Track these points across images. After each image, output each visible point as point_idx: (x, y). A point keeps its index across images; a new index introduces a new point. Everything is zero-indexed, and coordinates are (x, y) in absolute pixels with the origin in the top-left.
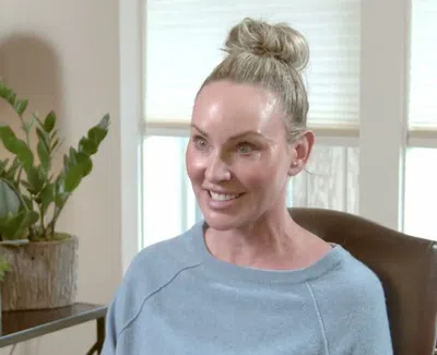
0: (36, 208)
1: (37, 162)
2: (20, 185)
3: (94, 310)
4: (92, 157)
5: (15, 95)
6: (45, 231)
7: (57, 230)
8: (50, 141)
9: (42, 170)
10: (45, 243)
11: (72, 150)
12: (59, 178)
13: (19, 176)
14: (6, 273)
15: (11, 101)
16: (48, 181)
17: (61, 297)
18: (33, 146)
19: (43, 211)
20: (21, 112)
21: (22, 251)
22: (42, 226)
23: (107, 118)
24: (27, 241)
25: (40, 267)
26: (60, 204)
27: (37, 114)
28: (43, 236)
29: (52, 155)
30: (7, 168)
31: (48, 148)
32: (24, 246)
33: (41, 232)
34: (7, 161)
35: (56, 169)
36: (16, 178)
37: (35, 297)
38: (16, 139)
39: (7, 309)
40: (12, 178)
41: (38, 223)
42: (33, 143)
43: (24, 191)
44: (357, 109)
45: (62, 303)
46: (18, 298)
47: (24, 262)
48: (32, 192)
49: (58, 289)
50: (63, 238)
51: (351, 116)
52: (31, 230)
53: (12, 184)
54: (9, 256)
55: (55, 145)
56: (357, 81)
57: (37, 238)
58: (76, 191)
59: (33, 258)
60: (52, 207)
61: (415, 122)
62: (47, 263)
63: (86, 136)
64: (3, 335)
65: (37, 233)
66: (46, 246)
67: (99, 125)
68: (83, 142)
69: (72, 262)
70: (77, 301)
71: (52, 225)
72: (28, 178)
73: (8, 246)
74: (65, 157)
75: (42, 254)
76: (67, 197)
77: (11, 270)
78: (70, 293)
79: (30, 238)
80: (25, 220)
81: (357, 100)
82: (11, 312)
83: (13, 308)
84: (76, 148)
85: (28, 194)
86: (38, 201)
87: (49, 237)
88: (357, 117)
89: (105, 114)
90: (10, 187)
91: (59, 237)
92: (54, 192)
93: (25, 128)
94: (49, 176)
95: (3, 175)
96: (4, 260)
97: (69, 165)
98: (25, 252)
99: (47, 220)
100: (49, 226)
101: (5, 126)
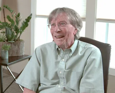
1: (15, 24)
2: (13, 29)
3: (28, 57)
4: (28, 23)
8: (18, 19)
9: (17, 26)
10: (18, 42)
11: (24, 21)
12: (21, 28)
15: (10, 10)
18: (15, 20)
19: (17, 34)
20: (12, 13)
21: (13, 44)
23: (31, 15)
24: (14, 42)
25: (17, 47)
26: (21, 33)
27: (16, 13)
30: (10, 26)
31: (18, 21)
32: (14, 43)
35: (20, 25)
37: (15, 54)
39: (9, 56)
40: (11, 28)
43: (13, 30)
44: (85, 13)
45: (21, 55)
47: (13, 46)
49: (20, 52)
50: (22, 41)
51: (83, 15)
52: (14, 39)
53: (11, 29)
56: (86, 7)
57: (16, 41)
58: (24, 30)
60: (19, 34)
61: (98, 17)
63: (27, 18)
65: (16, 39)
68: (26, 20)
69: (23, 46)
70: (24, 54)
71: (19, 38)
73: (10, 43)
74: (22, 23)
75: (17, 44)
77: (10, 48)
79: (14, 40)
80: (14, 37)
81: (85, 11)
82: (10, 57)
83: (11, 56)
84: (25, 21)
86: (16, 33)
87: (18, 40)
88: (85, 15)
90: (10, 29)
91: (21, 40)
92: (20, 31)
93: (13, 16)
94: (18, 27)
95: (9, 27)
96: (9, 46)
97: (23, 25)
98: (14, 44)
99: (18, 36)
100: (18, 38)
101: (8, 15)
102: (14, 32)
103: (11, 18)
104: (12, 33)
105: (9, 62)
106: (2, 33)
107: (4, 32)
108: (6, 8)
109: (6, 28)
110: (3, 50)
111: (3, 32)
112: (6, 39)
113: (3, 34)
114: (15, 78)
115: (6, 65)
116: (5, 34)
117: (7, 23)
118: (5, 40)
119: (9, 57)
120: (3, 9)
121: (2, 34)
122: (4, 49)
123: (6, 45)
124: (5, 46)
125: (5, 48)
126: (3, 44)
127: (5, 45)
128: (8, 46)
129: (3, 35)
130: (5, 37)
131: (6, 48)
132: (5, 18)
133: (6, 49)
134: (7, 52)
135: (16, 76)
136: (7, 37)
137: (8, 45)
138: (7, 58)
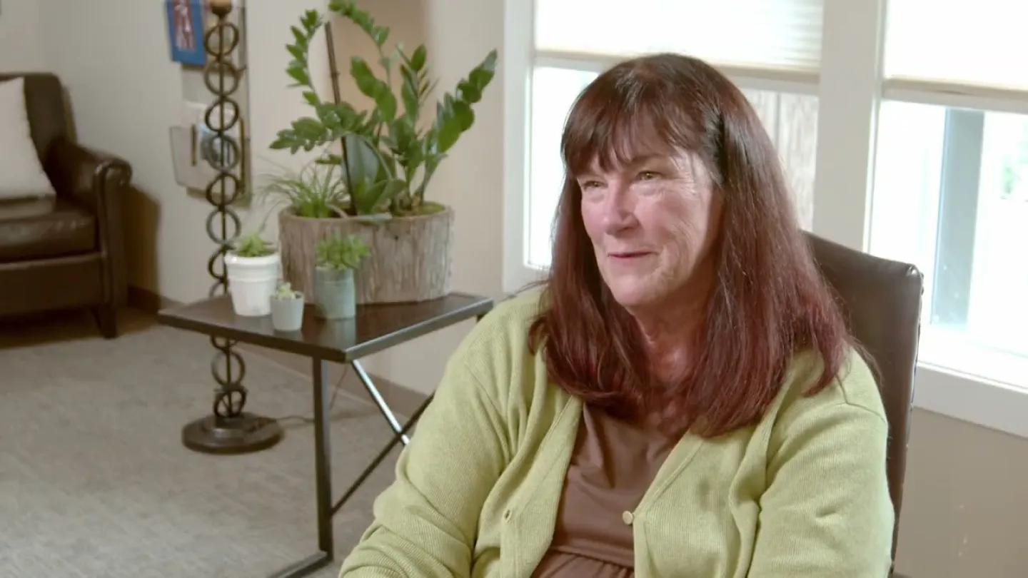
0: (400, 173)
1: (401, 109)
2: (381, 142)
3: (475, 305)
4: (473, 106)
5: (372, 21)
6: (412, 200)
7: (428, 197)
8: (418, 83)
9: (409, 122)
10: (411, 218)
11: (448, 97)
12: (430, 135)
13: (380, 130)
14: (362, 257)
15: (368, 29)
16: (416, 136)
17: (432, 286)
18: (396, 90)
19: (409, 175)
20: (380, 44)
21: (382, 229)
22: (408, 194)
23: (493, 56)
24: (388, 216)
25: (406, 248)
26: (431, 169)
27: (401, 46)
28: (409, 208)
29: (421, 100)
30: (365, 122)
31: (416, 92)
32: (387, 223)
33: (406, 202)
34: (364, 114)
35: (426, 121)
36: (375, 132)
37: (398, 287)
38: (375, 80)
39: (362, 302)
40: (371, 134)
41: (403, 193)
42: (396, 86)
43: (383, 147)
44: (817, 47)
45: (432, 295)
46: (378, 289)
47: (385, 242)
48: (394, 151)
49: (428, 277)
50: (437, 209)
52: (393, 201)
53: (369, 140)
54: (366, 235)
55: (425, 88)
56: (820, 10)
57: (400, 211)
58: (450, 152)
59: (396, 238)
60: (421, 170)
61: (893, 68)
62: (414, 245)
63: (466, 77)
64: (358, 342)
65: (401, 202)
66: (414, 222)
67: (483, 65)
68: (461, 86)
69: (446, 243)
70: (447, 290)
71: (420, 193)
72: (390, 131)
73: (366, 224)
74: (439, 106)
75: (408, 232)
76: (439, 160)
77: (368, 255)
78: (443, 282)
79: (392, 209)
80: (387, 190)
81: (818, 35)
82: (367, 306)
83: (370, 300)
84: (453, 94)
85: (389, 153)
86: (404, 163)
87: (416, 210)
88: (818, 56)
89: (492, 49)
90: (368, 145)
91: (430, 208)
92: (424, 151)
93: (385, 63)
94: (417, 129)
95: (359, 131)
96: (359, 241)
97: (444, 117)
98: (388, 228)
99: (414, 187)
100: (416, 194)
101: (358, 61)
102: (390, 162)
103: (379, 74)
104: (381, 168)
105: (362, 334)
106: (320, 162)
107: (333, 160)
108: (346, 18)
109: (343, 141)
110: (322, 264)
111: (326, 157)
112: (347, 198)
113: (326, 168)
114: (398, 428)
115: (339, 357)
116: (338, 171)
117: (348, 107)
118: (340, 205)
119: (358, 307)
120: (328, 27)
121: (323, 170)
122: (329, 258)
123: (344, 235)
124: (335, 243)
125: (337, 257)
126: (328, 228)
127: (338, 237)
128: (353, 246)
129: (328, 178)
130: (342, 187)
131: (342, 252)
132: (334, 75)
133: (342, 261)
134: (350, 281)
135: (407, 420)
136: (350, 189)
137: (351, 237)
138: (350, 311)
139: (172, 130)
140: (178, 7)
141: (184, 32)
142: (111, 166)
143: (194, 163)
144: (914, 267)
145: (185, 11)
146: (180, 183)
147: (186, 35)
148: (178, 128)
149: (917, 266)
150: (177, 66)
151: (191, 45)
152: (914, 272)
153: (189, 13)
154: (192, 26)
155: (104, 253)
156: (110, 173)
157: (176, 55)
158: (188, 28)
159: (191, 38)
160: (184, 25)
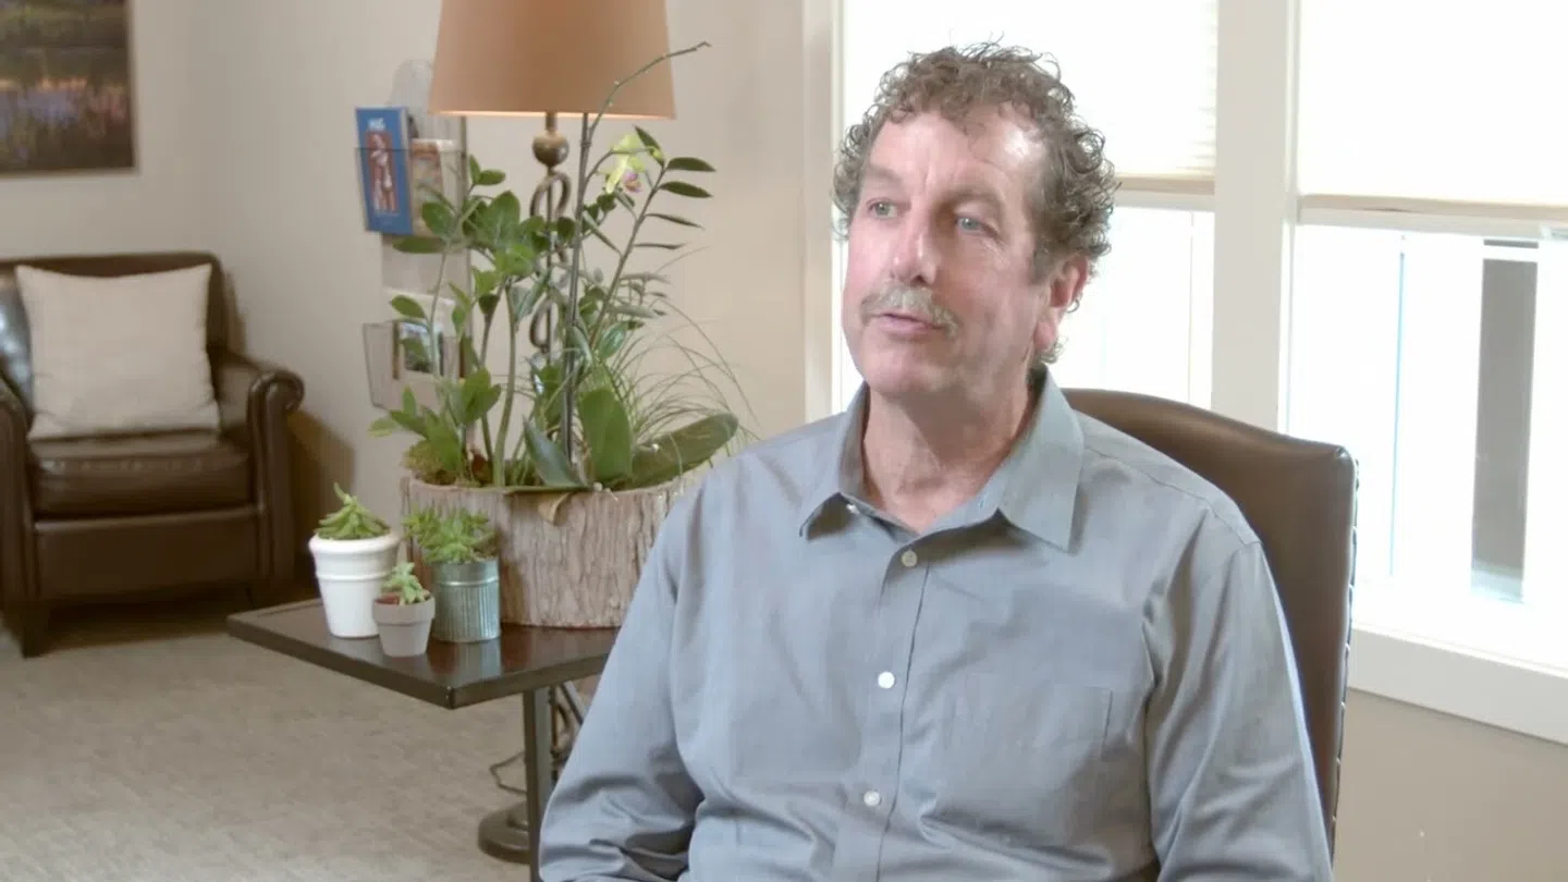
139: (365, 328)
140: (375, 154)
141: (383, 187)
142: (275, 380)
143: (396, 376)
144: (1342, 450)
145: (384, 160)
146: (377, 406)
147: (386, 192)
148: (375, 326)
149: (1347, 448)
150: (375, 238)
151: (393, 208)
152: (1343, 455)
153: (389, 162)
154: (393, 180)
155: (261, 507)
156: (273, 389)
157: (373, 223)
158: (388, 183)
159: (392, 196)
160: (383, 179)
